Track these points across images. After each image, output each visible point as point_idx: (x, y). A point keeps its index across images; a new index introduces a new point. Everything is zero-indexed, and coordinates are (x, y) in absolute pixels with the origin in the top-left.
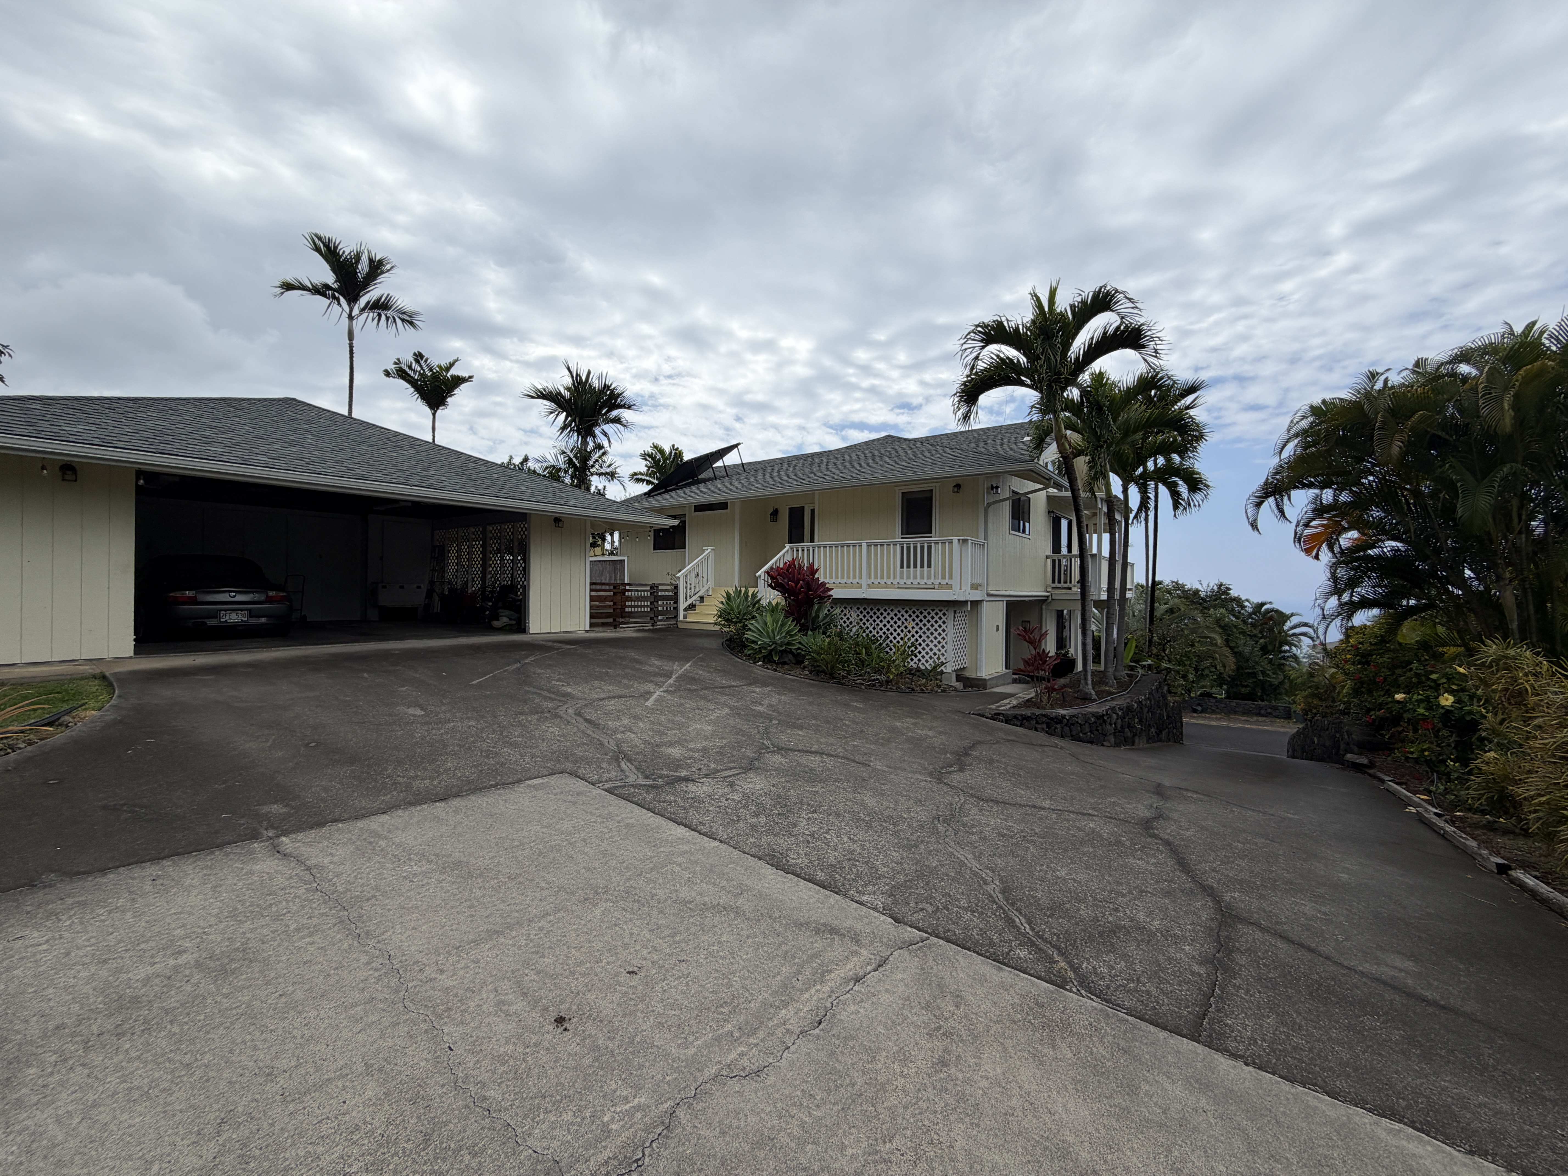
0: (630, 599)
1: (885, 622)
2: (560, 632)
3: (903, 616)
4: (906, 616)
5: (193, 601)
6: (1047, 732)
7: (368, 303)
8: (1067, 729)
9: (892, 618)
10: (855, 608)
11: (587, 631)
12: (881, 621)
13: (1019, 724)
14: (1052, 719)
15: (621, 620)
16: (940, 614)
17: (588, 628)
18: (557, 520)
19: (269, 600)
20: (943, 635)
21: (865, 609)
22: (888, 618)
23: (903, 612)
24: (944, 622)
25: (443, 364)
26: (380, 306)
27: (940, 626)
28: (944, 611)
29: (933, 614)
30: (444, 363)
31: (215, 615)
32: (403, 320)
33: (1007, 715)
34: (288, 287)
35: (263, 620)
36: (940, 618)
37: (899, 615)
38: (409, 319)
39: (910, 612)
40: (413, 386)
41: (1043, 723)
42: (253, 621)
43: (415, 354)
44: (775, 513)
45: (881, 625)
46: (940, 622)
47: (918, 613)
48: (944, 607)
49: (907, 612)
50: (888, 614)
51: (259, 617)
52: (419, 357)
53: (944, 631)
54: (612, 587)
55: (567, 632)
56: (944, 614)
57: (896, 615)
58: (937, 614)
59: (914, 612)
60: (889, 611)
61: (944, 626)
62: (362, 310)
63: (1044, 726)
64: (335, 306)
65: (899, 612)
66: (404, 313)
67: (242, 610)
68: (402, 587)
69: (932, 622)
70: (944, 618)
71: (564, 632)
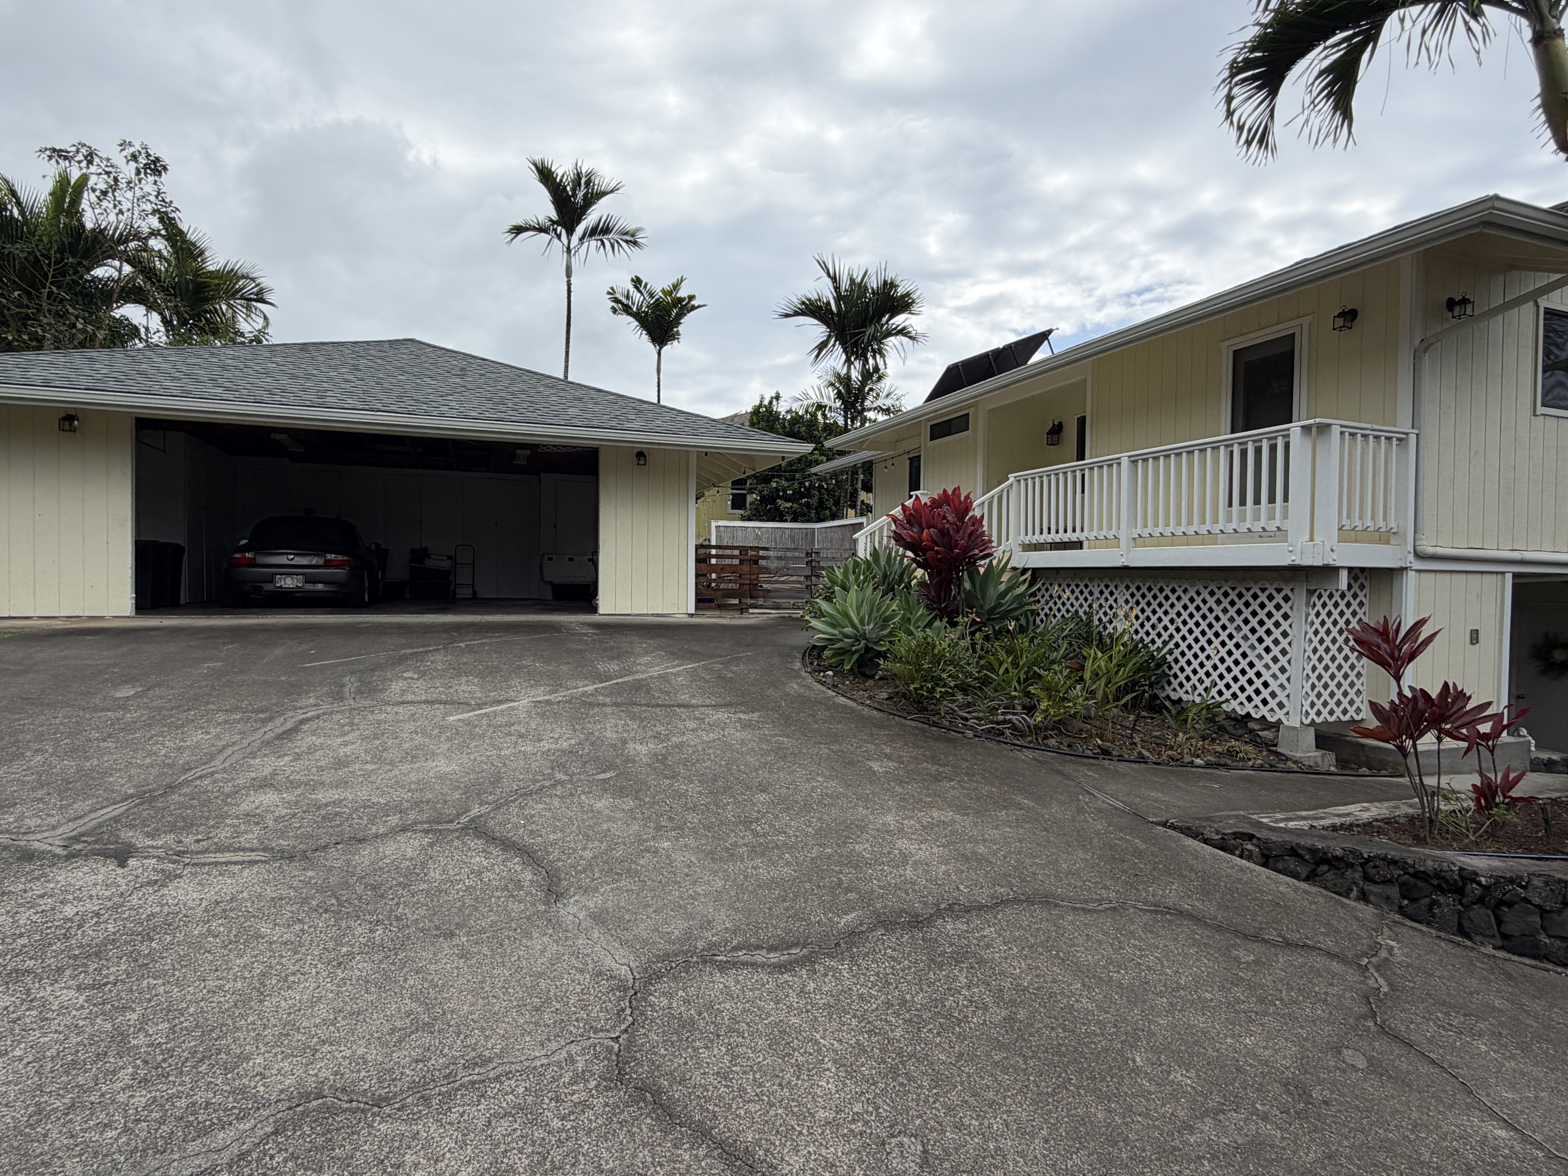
0: (767, 570)
1: (1172, 614)
2: (647, 615)
3: (1205, 602)
4: (1211, 602)
5: (252, 564)
6: (1401, 911)
7: (587, 229)
8: (1479, 913)
9: (1185, 607)
10: (1122, 587)
11: (691, 615)
12: (1166, 613)
13: (1304, 871)
14: (1422, 876)
15: (749, 601)
16: (1278, 598)
17: (692, 610)
18: (640, 455)
19: (328, 564)
20: (1284, 643)
21: (1138, 588)
22: (1179, 607)
23: (1205, 594)
24: (1286, 617)
25: (667, 288)
26: (600, 231)
27: (1277, 625)
28: (1287, 591)
29: (1263, 598)
30: (667, 284)
31: (271, 579)
32: (627, 242)
33: (1266, 842)
34: (518, 230)
35: (320, 586)
36: (1278, 607)
37: (1198, 601)
38: (632, 239)
39: (1219, 594)
40: (637, 320)
41: (1390, 881)
42: (309, 587)
43: (632, 280)
44: (1057, 430)
45: (1166, 621)
46: (1278, 616)
47: (1233, 596)
48: (1287, 581)
49: (1212, 594)
50: (1179, 598)
51: (315, 583)
52: (637, 282)
53: (1285, 634)
54: (736, 552)
55: (658, 615)
56: (1286, 599)
57: (1192, 600)
58: (1270, 598)
59: (1226, 595)
60: (1179, 592)
61: (1285, 625)
62: (581, 239)
63: (1394, 891)
64: (556, 240)
65: (1198, 593)
66: (626, 234)
67: (297, 575)
68: (571, 560)
69: (1262, 614)
70: (1286, 608)
71: (653, 615)
